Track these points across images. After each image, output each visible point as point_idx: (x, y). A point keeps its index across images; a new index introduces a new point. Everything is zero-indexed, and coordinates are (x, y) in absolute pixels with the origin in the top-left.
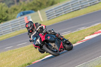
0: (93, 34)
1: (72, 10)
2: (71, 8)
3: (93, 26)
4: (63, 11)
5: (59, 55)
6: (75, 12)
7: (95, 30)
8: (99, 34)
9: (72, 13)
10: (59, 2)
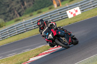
0: (38, 55)
1: (17, 33)
2: (17, 31)
3: (37, 48)
4: (9, 34)
5: (69, 47)
6: (19, 35)
7: (39, 52)
8: (43, 56)
9: (17, 36)
10: (5, 26)
